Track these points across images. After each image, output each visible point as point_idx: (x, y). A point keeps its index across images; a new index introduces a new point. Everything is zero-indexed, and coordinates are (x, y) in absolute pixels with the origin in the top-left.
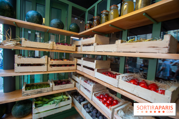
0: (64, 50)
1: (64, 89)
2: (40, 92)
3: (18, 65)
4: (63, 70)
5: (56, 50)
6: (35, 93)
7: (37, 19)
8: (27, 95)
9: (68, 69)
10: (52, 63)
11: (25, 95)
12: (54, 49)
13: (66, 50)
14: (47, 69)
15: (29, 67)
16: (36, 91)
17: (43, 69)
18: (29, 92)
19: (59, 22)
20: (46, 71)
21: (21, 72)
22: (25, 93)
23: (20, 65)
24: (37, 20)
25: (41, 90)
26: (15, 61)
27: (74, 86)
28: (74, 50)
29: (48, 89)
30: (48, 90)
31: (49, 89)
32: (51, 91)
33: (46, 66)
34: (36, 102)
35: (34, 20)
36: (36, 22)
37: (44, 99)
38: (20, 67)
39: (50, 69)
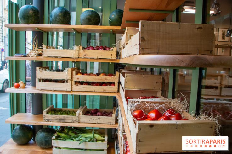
0: (96, 58)
1: (98, 123)
2: (63, 120)
3: (40, 80)
4: (94, 92)
5: (83, 59)
6: (57, 121)
7: (60, 17)
8: (48, 120)
9: (102, 91)
10: (78, 79)
11: (47, 120)
12: (80, 57)
13: (99, 57)
14: (70, 88)
15: (51, 83)
16: (58, 118)
17: (66, 87)
18: (50, 116)
19: (89, 15)
20: (70, 90)
21: (42, 90)
22: (47, 118)
23: (41, 81)
24: (60, 19)
25: (64, 117)
26: (37, 76)
27: (114, 121)
28: (114, 57)
29: (72, 118)
30: (72, 120)
31: (74, 119)
32: (77, 122)
33: (69, 84)
34: (59, 134)
35: (57, 19)
36: (59, 21)
37: (70, 133)
38: (41, 83)
39: (75, 88)
